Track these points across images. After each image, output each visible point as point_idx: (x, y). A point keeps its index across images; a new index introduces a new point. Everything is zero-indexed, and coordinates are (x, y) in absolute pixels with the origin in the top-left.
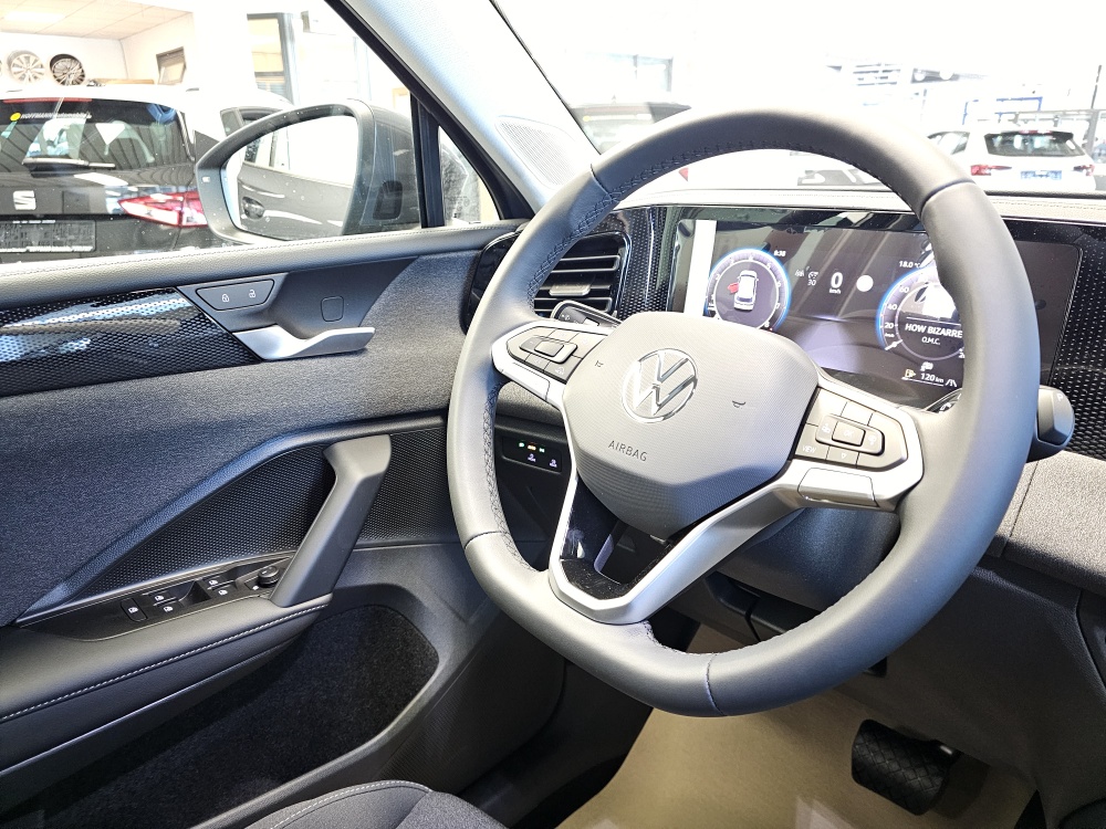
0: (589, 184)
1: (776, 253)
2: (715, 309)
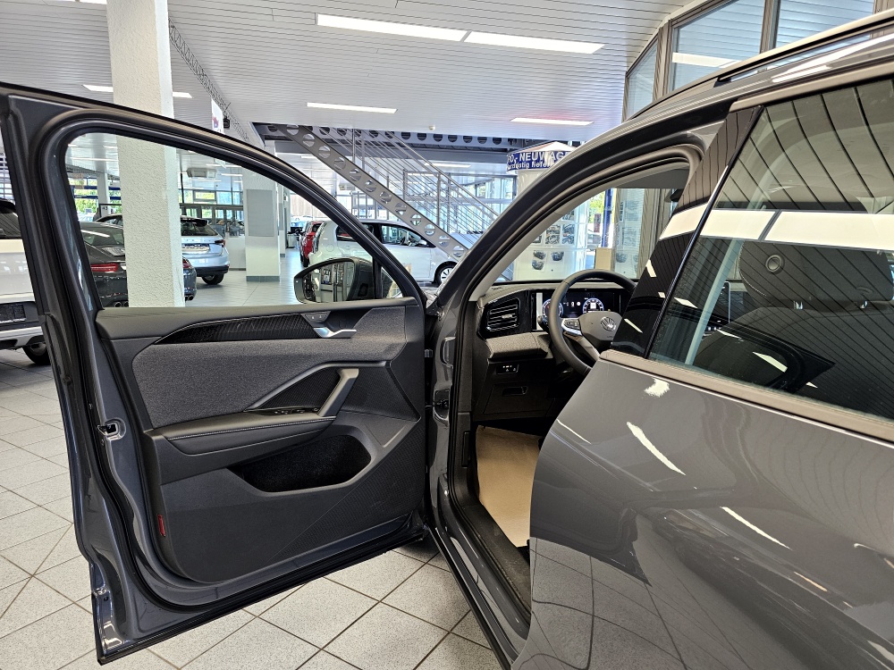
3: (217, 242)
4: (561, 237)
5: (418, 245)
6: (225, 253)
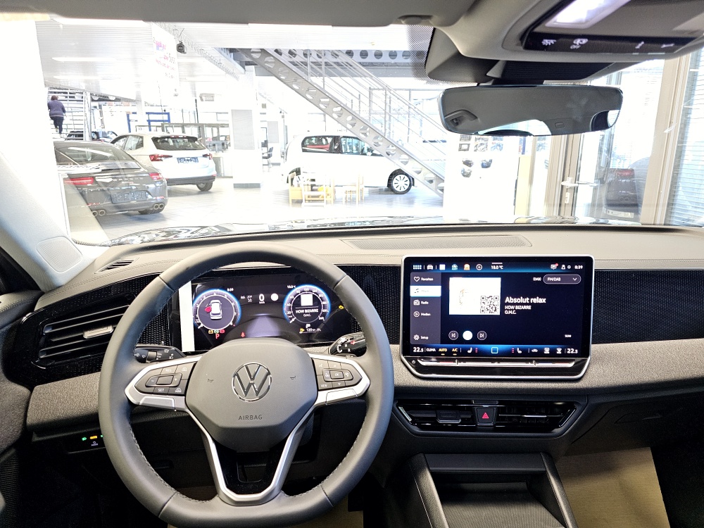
1: (228, 290)
2: (200, 322)
3: (205, 156)
4: (490, 145)
5: (373, 155)
6: (212, 164)
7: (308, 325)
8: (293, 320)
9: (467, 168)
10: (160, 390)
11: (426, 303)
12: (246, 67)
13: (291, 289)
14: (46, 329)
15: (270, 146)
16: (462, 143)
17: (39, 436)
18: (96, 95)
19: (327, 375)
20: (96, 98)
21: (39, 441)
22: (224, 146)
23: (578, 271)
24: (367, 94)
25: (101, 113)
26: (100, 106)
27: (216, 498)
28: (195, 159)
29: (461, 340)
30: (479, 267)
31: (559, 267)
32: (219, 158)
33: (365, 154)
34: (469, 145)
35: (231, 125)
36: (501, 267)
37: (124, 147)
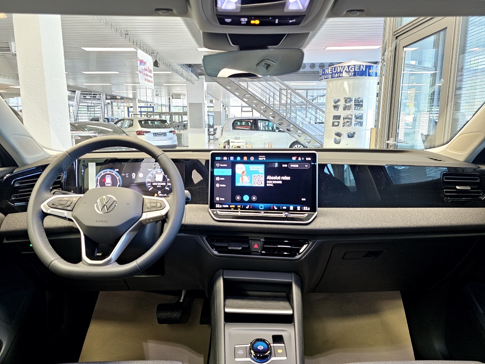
0: (67, 156)
1: (115, 170)
3: (171, 132)
4: (353, 122)
5: (280, 131)
6: (175, 137)
7: (159, 192)
8: (151, 189)
9: (338, 138)
10: (59, 207)
11: (223, 179)
12: (200, 77)
13: (150, 171)
14: (16, 184)
15: (215, 127)
16: (334, 121)
17: (7, 240)
18: (109, 96)
19: (148, 205)
20: (109, 98)
21: (7, 243)
22: (185, 127)
23: (308, 161)
24: (278, 94)
25: (112, 107)
26: (112, 103)
27: (81, 263)
28: (165, 134)
29: (242, 201)
30: (252, 159)
31: (297, 159)
32: (181, 135)
33: (275, 131)
34: (339, 122)
35: (188, 114)
36: (264, 159)
37: (121, 127)
